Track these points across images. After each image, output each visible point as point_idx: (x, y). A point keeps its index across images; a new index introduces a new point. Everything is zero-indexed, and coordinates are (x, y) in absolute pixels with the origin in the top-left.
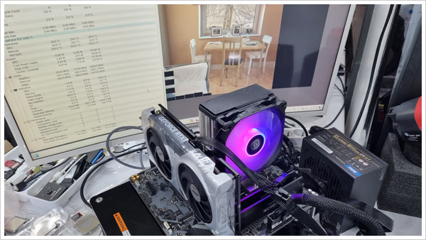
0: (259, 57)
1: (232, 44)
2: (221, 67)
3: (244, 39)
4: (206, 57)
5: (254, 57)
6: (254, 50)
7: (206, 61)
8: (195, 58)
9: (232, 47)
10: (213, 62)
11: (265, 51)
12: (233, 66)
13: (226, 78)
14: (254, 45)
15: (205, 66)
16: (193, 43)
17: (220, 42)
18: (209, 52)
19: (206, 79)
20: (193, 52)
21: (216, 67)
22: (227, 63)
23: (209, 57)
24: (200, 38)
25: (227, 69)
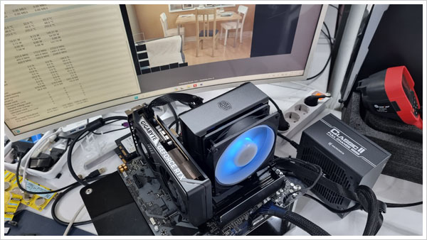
0: (235, 27)
1: (206, 16)
2: (196, 39)
3: (217, 11)
4: (179, 30)
5: (230, 28)
6: (229, 21)
7: (179, 34)
8: (167, 32)
9: (206, 19)
10: (186, 35)
11: (241, 22)
12: (208, 38)
13: (202, 49)
14: (229, 16)
15: (178, 39)
16: (163, 17)
17: (192, 15)
18: (181, 25)
19: (181, 52)
20: (164, 26)
21: (191, 39)
22: (201, 35)
23: (182, 30)
24: (170, 11)
25: (202, 41)
